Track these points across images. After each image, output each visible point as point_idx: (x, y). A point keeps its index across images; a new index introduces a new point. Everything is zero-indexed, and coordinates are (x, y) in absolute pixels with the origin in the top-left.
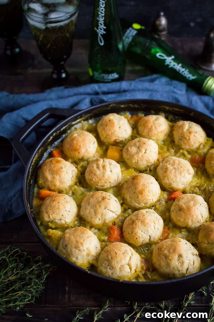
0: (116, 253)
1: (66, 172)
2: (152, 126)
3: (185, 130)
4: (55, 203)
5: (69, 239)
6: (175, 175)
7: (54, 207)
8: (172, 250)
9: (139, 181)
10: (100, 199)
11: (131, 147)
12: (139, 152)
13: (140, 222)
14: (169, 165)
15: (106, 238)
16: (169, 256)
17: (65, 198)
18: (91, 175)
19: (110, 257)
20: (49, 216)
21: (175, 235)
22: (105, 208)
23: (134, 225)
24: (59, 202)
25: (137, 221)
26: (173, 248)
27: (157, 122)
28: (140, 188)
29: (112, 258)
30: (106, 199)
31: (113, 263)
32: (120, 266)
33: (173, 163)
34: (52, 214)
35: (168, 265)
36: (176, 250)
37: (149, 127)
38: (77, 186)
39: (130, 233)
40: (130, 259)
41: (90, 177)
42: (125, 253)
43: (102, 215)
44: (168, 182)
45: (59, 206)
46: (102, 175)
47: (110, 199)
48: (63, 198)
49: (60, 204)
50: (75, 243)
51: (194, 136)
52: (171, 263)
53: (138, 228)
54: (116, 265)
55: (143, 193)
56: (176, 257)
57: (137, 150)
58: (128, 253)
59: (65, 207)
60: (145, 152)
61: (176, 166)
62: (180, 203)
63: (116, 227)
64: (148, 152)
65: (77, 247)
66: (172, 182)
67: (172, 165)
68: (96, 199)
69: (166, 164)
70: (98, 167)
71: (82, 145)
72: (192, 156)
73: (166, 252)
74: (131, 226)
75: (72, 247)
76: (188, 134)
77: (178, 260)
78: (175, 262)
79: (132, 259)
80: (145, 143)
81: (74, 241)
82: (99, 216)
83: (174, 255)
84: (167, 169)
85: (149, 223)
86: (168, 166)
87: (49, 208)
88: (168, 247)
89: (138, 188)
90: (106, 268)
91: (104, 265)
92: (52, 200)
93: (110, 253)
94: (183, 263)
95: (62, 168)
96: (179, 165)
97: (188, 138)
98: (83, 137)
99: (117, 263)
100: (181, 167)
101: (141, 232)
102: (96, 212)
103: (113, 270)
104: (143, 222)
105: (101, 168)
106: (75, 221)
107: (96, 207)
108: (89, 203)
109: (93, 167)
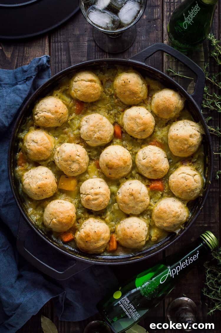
0: (186, 186)
1: (97, 227)
2: (44, 147)
3: (53, 116)
4: (134, 236)
5: (170, 223)
6: (105, 131)
7: (137, 237)
8: (185, 142)
9: (116, 164)
10: (132, 197)
11: (71, 168)
12: (78, 162)
13: (156, 165)
14: (94, 135)
15: (161, 193)
16: (190, 145)
17: (128, 228)
18: (102, 205)
19: (189, 190)
20: (143, 240)
21: (159, 137)
22: (140, 193)
23: (158, 170)
24: (133, 233)
25: (155, 168)
26: (184, 141)
27: (39, 142)
28: (121, 163)
29: (189, 189)
30: (133, 192)
31: (194, 188)
32: (195, 183)
33: (93, 132)
34: (143, 238)
35: (195, 146)
36: (186, 139)
37: (45, 150)
38: (106, 217)
39: (162, 173)
40: (189, 175)
41: (103, 207)
42: (185, 179)
43: (145, 196)
44: (109, 138)
45: (137, 233)
46: (104, 196)
47: (133, 190)
48: (128, 229)
49: (135, 231)
50: (174, 218)
51: (60, 109)
52: (195, 144)
53: (161, 167)
54: (195, 186)
55: (126, 160)
56: (191, 139)
57: (76, 163)
58: (185, 177)
59: (137, 227)
60: (79, 156)
61: (97, 130)
62: (137, 130)
63: (153, 185)
64: (78, 154)
65: (178, 217)
66: (110, 134)
67: (95, 133)
68: (131, 201)
69: (93, 138)
70: (96, 199)
71: (67, 214)
72: (74, 113)
73: (186, 147)
74: (157, 173)
75: (177, 221)
76: (58, 114)
77: (193, 138)
78: (194, 141)
79: (189, 173)
80: (70, 156)
81: (172, 219)
82: (146, 198)
83: (190, 141)
84: (98, 138)
85: (157, 158)
86: (96, 136)
87: (137, 241)
88: (181, 144)
89: (122, 165)
90: (194, 194)
91: (191, 195)
92: (130, 239)
93: (186, 190)
94: (195, 135)
95: (95, 232)
96: (96, 126)
97: (61, 115)
98: (58, 213)
99: (193, 185)
100: (98, 125)
101: (163, 165)
102: (142, 202)
103: (198, 188)
104: (156, 163)
105: (97, 197)
106: (145, 218)
107: (138, 201)
108: (133, 207)
109: (94, 204)
